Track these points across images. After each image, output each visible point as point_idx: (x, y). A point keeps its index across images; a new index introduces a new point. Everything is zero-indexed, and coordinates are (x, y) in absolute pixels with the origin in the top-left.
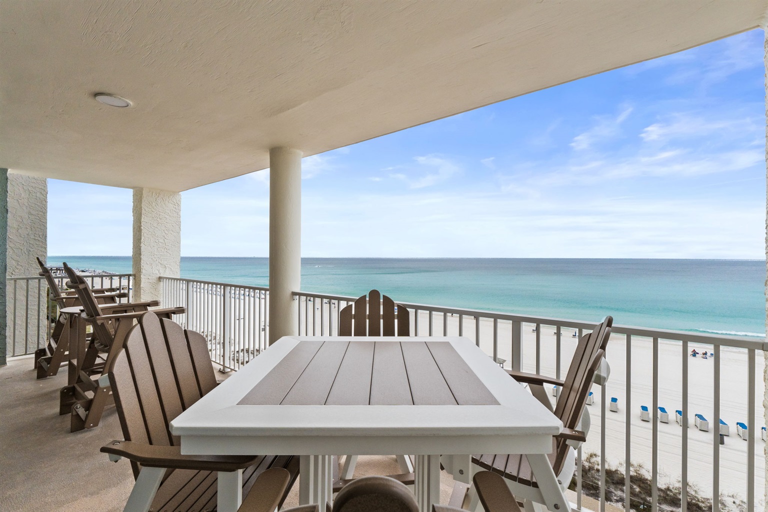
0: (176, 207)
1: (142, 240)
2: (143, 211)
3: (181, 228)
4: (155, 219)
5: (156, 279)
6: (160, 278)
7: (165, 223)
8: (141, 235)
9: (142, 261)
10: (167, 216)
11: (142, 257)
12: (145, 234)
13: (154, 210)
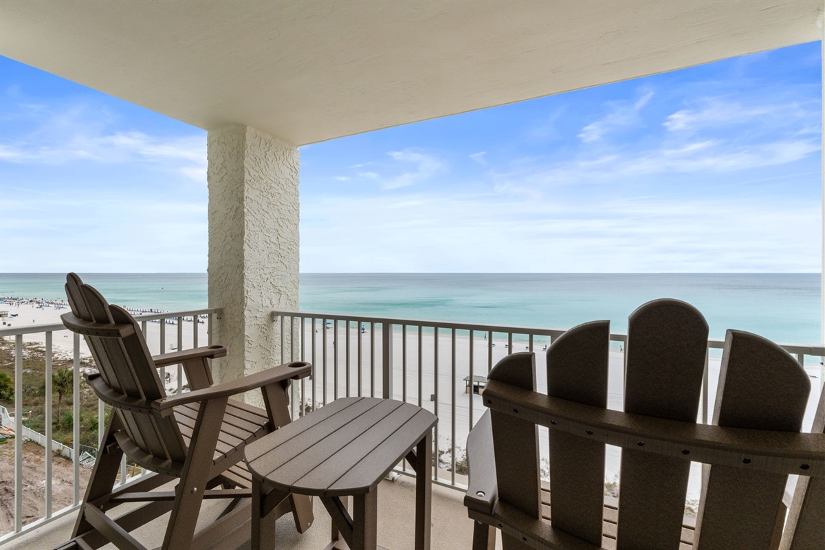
0: (294, 174)
1: (246, 236)
2: (247, 176)
3: (300, 215)
4: (265, 194)
5: (266, 317)
6: (273, 315)
7: (279, 204)
8: (243, 227)
9: (245, 281)
10: (281, 192)
11: (246, 272)
12: (250, 225)
13: (263, 177)
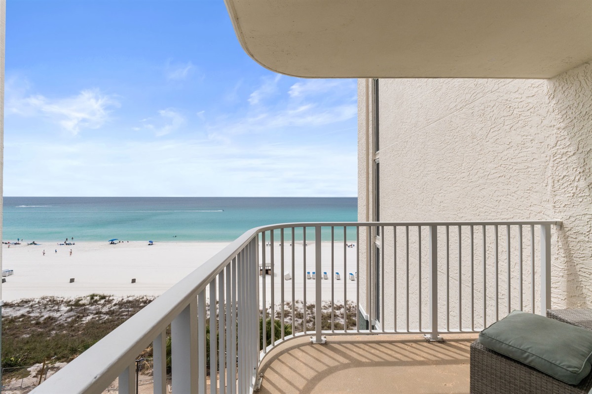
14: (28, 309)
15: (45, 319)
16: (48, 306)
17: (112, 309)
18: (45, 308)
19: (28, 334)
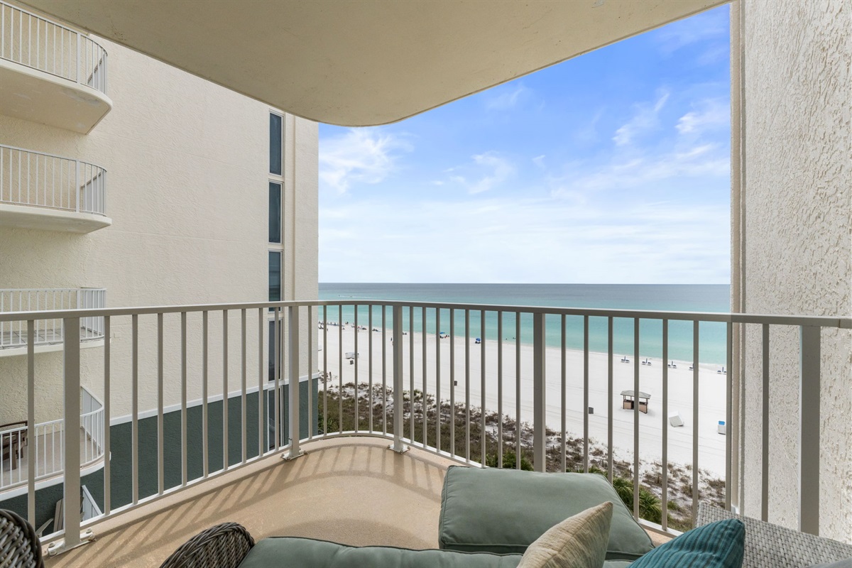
14: (365, 393)
15: (377, 406)
16: (379, 394)
17: (431, 410)
18: (378, 395)
19: (363, 416)
